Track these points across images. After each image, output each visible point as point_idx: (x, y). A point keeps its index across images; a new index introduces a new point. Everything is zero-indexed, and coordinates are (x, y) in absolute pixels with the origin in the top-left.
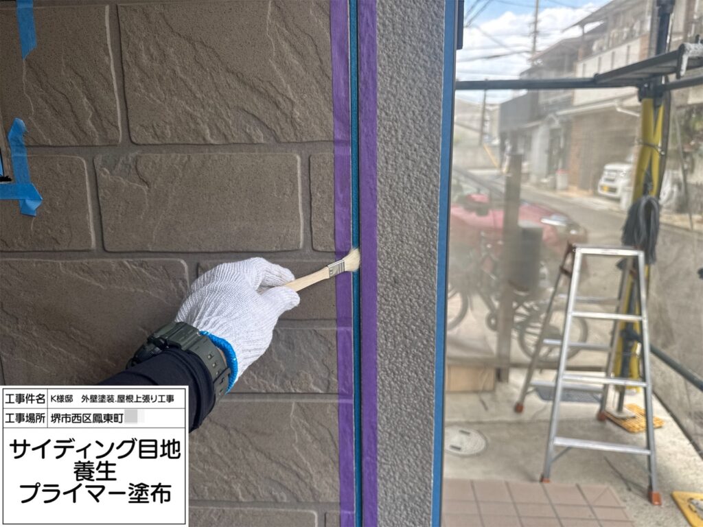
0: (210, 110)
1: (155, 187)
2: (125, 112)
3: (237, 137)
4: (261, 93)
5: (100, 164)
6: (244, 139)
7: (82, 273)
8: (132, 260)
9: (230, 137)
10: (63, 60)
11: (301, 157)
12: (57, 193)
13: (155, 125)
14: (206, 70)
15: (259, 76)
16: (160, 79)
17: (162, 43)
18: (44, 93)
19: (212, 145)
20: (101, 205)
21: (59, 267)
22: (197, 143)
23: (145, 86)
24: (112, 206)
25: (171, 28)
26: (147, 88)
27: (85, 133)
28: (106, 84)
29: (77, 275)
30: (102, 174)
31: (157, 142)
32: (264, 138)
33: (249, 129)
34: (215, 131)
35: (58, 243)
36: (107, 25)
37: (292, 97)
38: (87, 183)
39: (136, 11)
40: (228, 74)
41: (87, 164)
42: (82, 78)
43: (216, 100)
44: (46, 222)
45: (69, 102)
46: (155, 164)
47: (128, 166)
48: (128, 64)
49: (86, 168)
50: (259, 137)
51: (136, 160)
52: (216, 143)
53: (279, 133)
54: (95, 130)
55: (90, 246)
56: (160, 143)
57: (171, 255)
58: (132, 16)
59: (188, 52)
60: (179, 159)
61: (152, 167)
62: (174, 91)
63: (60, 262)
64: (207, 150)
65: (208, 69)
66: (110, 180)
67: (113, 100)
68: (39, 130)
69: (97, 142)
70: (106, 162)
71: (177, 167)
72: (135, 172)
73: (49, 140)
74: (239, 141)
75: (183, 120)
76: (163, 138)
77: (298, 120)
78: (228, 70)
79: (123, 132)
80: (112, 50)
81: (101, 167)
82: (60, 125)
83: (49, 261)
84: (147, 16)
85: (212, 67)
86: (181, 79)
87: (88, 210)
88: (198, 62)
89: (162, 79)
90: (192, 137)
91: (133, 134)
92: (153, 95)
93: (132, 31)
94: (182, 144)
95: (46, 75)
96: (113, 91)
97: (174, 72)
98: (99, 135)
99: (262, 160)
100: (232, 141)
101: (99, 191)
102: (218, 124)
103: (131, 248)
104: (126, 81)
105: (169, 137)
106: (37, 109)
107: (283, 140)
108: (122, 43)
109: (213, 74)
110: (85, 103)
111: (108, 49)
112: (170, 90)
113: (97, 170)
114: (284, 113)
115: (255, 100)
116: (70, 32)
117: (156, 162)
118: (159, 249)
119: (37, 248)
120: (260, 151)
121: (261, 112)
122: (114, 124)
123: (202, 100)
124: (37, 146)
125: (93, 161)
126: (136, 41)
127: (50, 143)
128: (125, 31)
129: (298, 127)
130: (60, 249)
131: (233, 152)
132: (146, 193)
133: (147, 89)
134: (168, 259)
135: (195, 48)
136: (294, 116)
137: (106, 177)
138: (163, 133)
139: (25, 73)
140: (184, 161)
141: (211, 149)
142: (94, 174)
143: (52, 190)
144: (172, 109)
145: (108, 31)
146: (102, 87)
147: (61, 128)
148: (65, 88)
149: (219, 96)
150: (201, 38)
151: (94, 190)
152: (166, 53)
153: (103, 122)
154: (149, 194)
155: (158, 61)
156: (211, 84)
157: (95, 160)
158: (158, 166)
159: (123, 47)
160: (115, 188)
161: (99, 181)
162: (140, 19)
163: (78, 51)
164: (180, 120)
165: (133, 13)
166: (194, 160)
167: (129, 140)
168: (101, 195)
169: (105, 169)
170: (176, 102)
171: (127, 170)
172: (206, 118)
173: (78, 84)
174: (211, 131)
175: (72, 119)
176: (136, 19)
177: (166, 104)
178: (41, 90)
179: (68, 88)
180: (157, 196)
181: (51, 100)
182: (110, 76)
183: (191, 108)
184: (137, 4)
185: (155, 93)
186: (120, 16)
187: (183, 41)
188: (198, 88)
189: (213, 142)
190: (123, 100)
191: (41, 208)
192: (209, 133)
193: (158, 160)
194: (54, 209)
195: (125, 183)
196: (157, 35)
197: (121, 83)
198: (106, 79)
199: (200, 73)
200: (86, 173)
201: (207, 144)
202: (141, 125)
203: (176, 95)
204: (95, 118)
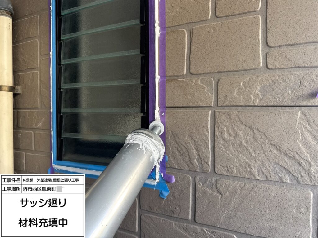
0: (259, 162)
1: (225, 196)
2: (213, 158)
3: (273, 177)
4: (290, 157)
5: (198, 180)
6: (277, 179)
7: (182, 230)
8: (208, 229)
9: (269, 177)
10: (187, 133)
11: (314, 193)
12: (177, 190)
13: (228, 166)
14: (259, 143)
15: (290, 148)
16: (233, 145)
17: (236, 129)
18: (177, 146)
19: (259, 180)
20: (196, 199)
21: (172, 224)
22: (250, 178)
23: (225, 148)
24: (202, 201)
25: (242, 122)
27: (193, 165)
28: (205, 145)
29: (180, 230)
30: (199, 185)
31: (228, 174)
32: (290, 180)
33: (281, 174)
34: (261, 173)
35: (173, 213)
36: (209, 119)
37: (310, 161)
38: (191, 188)
39: (224, 114)
40: (271, 146)
41: (192, 179)
42: (194, 141)
43: (263, 158)
44: (169, 202)
45: (187, 151)
46: (226, 184)
47: (212, 184)
48: (217, 137)
49: (191, 181)
50: (286, 179)
51: (216, 181)
52: (261, 179)
53: (300, 179)
54: (197, 164)
55: (188, 218)
56: (230, 175)
57: (229, 231)
58: (222, 116)
59: (249, 133)
60: (239, 184)
61: (224, 186)
62: (240, 151)
63: (173, 222)
64: (255, 182)
65: (260, 143)
66: (203, 189)
67: (208, 152)
68: (173, 161)
69: (198, 170)
70: (201, 180)
71: (238, 188)
72: (215, 187)
73: (176, 166)
74: (274, 180)
75: (243, 166)
76: (232, 173)
77: (313, 173)
78: (271, 144)
79: (211, 168)
80: (210, 130)
81: (198, 181)
82: (182, 160)
83: (168, 220)
84: (230, 116)
85: (262, 142)
86: (244, 146)
87: (190, 201)
88: (255, 139)
89: (234, 145)
91: (216, 169)
92: (229, 152)
93: (221, 122)
94: (242, 177)
95: (179, 138)
96: (209, 148)
97: (241, 142)
98: (199, 167)
99: (287, 192)
100: (270, 179)
101: (196, 193)
102: (263, 170)
103: (209, 223)
104: (215, 144)
105: (235, 173)
106: (173, 152)
107: (302, 182)
108: (216, 127)
109: (262, 145)
110: (194, 152)
111: (208, 129)
112: (238, 151)
113: (196, 183)
114: (304, 169)
115: (286, 160)
116: (192, 121)
118: (223, 227)
119: (164, 213)
120: (286, 186)
121: (289, 167)
122: (207, 163)
123: (255, 157)
124: (171, 168)
126: (223, 127)
127: (177, 168)
128: (218, 122)
129: (313, 177)
130: (174, 216)
131: (270, 184)
132: (220, 198)
133: (226, 149)
134: (227, 233)
135: (254, 132)
136: (310, 171)
137: (200, 187)
138: (232, 171)
139: (170, 137)
140: (242, 186)
141: (257, 182)
142: (194, 185)
143: (174, 188)
144: (238, 160)
145: (209, 122)
146: (203, 146)
147: (182, 162)
148: (186, 144)
149: (265, 156)
150: (257, 128)
151: (194, 192)
152: (237, 133)
153: (202, 161)
154: (221, 199)
155: (233, 137)
156: (261, 150)
157: (196, 178)
158: (227, 186)
159: (216, 129)
160: (204, 193)
161: (197, 188)
162: (225, 117)
163: (195, 130)
164: (242, 166)
165: (222, 115)
166: (247, 186)
167: (214, 171)
168: (197, 195)
169: (200, 183)
170: (240, 156)
171: (211, 185)
172: (256, 166)
173: (192, 144)
174: (259, 173)
175: (188, 158)
176: (224, 117)
177: (235, 157)
178: (176, 144)
179: (188, 144)
180: (225, 201)
181: (179, 149)
182: (208, 141)
183: (248, 161)
184: (225, 110)
185: (229, 151)
186: (216, 116)
187: (247, 128)
188: (253, 151)
189: (259, 178)
190: (213, 153)
191: (168, 195)
192: (257, 174)
193: (228, 183)
194: (174, 197)
195: (209, 191)
196: (233, 125)
197: (213, 145)
198: (206, 143)
199: (255, 144)
200: (191, 183)
201: (256, 179)
202: (221, 166)
203: (241, 153)
204: (198, 159)
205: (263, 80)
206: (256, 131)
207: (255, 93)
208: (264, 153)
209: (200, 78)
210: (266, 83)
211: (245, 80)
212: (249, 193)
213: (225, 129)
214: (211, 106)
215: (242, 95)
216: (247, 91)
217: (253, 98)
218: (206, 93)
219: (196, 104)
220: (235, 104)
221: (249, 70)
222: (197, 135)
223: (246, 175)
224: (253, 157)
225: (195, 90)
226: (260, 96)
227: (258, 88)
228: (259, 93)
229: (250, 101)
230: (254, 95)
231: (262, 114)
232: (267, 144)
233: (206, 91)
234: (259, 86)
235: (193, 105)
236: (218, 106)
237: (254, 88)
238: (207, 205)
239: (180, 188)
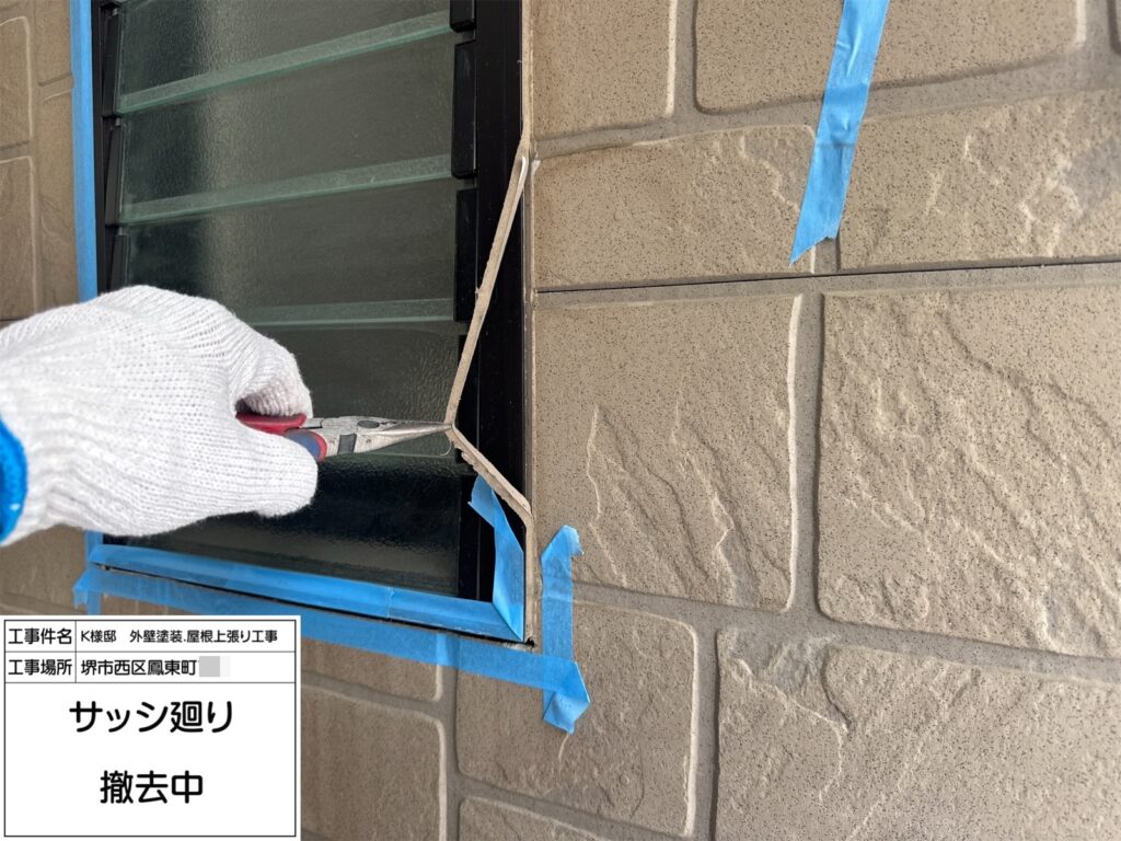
0: (1057, 562)
1: (868, 732)
2: (810, 539)
5: (731, 648)
9: (1112, 642)
10: (677, 413)
12: (625, 694)
13: (889, 581)
14: (1057, 459)
16: (918, 470)
17: (933, 384)
18: (627, 477)
19: (1054, 653)
20: (722, 743)
22: (1007, 643)
23: (873, 484)
24: (749, 753)
25: (966, 348)
26: (879, 491)
27: (706, 574)
28: (770, 471)
30: (735, 675)
31: (887, 622)
34: (1068, 620)
35: (610, 800)
36: (792, 340)
38: (695, 687)
39: (872, 308)
41: (700, 642)
42: (715, 452)
43: (1080, 539)
44: (591, 751)
45: (677, 501)
46: (875, 673)
47: (802, 667)
48: (835, 431)
49: (696, 650)
51: (825, 657)
52: (1065, 651)
54: (729, 569)
55: (682, 830)
56: (898, 626)
58: (859, 319)
59: (1007, 408)
60: (944, 673)
61: (866, 682)
62: (952, 503)
64: (1033, 663)
65: (1064, 457)
66: (755, 691)
67: (784, 509)
68: (606, 552)
69: (731, 597)
70: (747, 645)
71: (937, 695)
72: (818, 684)
73: (624, 576)
75: (971, 579)
76: (907, 617)
79: (797, 586)
80: (796, 396)
81: (733, 655)
82: (651, 549)
83: (585, 832)
84: (901, 320)
85: (1080, 453)
86: (978, 475)
88: (1036, 438)
89: (924, 472)
90: (991, 624)
91: (826, 596)
92: (893, 508)
93: (856, 355)
94: (959, 638)
95: (637, 442)
96: (787, 489)
97: (961, 456)
98: (739, 582)
101: (722, 712)
102: (1080, 604)
104: (822, 469)
105: (924, 615)
106: (606, 509)
108: (826, 380)
109: (1078, 469)
110: (713, 508)
111: (786, 394)
112: (941, 501)
113: (723, 660)
116: (703, 355)
117: (879, 670)
119: (563, 799)
122: (779, 563)
123: (1035, 535)
124: (597, 585)
125: (716, 638)
126: (864, 379)
127: (626, 585)
128: (837, 353)
130: (613, 816)
132: (840, 741)
133: (877, 491)
135: (1030, 402)
137: (742, 681)
138: (908, 603)
140: (959, 684)
141: (1047, 665)
142: (712, 669)
143: (614, 684)
144: (940, 548)
145: (792, 353)
146: (759, 477)
147: (652, 556)
148: (673, 471)
149: (1091, 529)
150: (1052, 377)
151: (710, 704)
152: (941, 410)
153: (753, 555)
154: (849, 745)
155: (916, 428)
156: (1070, 496)
157: (720, 637)
158: (882, 682)
159: (825, 389)
160: (761, 712)
161: (723, 687)
162: (879, 328)
163: (715, 396)
164: (962, 577)
165: (863, 313)
166: (989, 683)
167: (812, 607)
168: (725, 720)
169: (743, 663)
170: (956, 530)
171: (797, 674)
172: (1042, 581)
173: (704, 465)
174: (1055, 618)
175: (680, 540)
176: (869, 325)
177: (927, 532)
178: (622, 470)
179: (682, 470)
180: (870, 755)
181: (640, 494)
182: (782, 454)
183: (997, 551)
184: (878, 291)
185: (898, 503)
186: (827, 320)
187: (995, 383)
188: (1027, 501)
189: (1054, 646)
190: (808, 511)
191: (583, 717)
192: (1045, 620)
193: (887, 666)
194: (612, 726)
195: (788, 704)
196: (921, 366)
197: (809, 471)
198: (773, 461)
199: (1037, 464)
200: (696, 662)
201: (1035, 650)
202: (850, 577)
203: (958, 512)
204: (734, 546)
205: (1087, 119)
206: (1046, 397)
207: (1039, 191)
208: (1088, 510)
209: (748, 130)
210: (1105, 130)
211: (987, 125)
212: (1000, 723)
213: (877, 390)
214: (803, 270)
215: (967, 204)
216: (997, 182)
217: (1031, 217)
218: (776, 207)
219: (727, 263)
220: (928, 255)
221: (1009, 68)
222: (728, 424)
223: (985, 628)
224: (1022, 532)
225: (723, 192)
226: (1072, 206)
227: (1063, 162)
228: (1068, 191)
229: (1010, 234)
230: (1037, 201)
231: (1081, 303)
232: (1104, 464)
233: (775, 193)
234: (1063, 150)
235: (709, 273)
236: (840, 272)
237: (1038, 164)
238: (776, 772)
239: (641, 682)
